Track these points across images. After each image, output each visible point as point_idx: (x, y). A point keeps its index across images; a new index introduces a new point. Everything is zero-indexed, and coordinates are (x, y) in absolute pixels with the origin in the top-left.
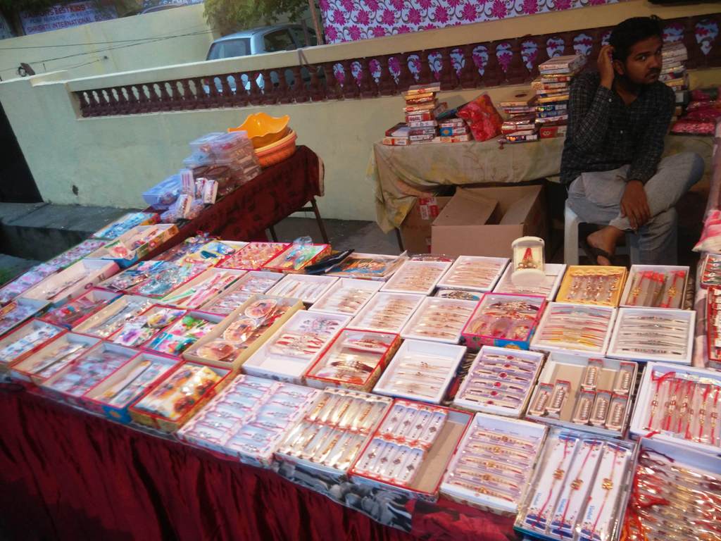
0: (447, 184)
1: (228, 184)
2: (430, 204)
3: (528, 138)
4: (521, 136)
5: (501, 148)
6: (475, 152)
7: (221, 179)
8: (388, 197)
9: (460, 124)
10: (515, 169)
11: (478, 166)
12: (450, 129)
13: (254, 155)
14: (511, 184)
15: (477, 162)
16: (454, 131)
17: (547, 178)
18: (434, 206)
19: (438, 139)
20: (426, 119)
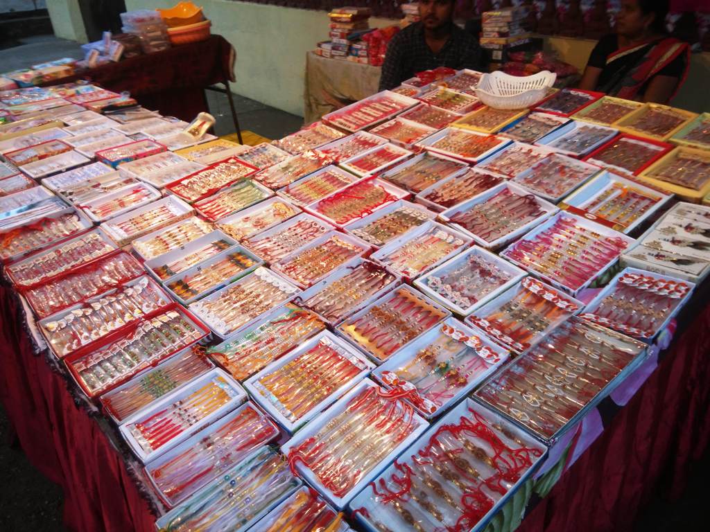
1: (134, 50)
7: (128, 45)
8: (313, 101)
9: (364, 47)
12: (357, 50)
13: (164, 32)
16: (360, 53)
19: (350, 58)
20: (342, 37)
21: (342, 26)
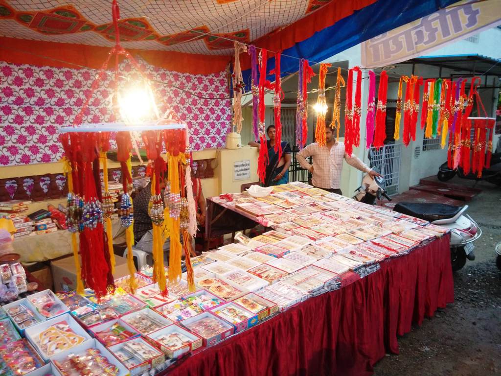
6: (66, 236)
11: (68, 244)
12: (45, 225)
15: (67, 241)
16: (48, 226)
19: (35, 233)
20: (26, 221)
21: (21, 214)
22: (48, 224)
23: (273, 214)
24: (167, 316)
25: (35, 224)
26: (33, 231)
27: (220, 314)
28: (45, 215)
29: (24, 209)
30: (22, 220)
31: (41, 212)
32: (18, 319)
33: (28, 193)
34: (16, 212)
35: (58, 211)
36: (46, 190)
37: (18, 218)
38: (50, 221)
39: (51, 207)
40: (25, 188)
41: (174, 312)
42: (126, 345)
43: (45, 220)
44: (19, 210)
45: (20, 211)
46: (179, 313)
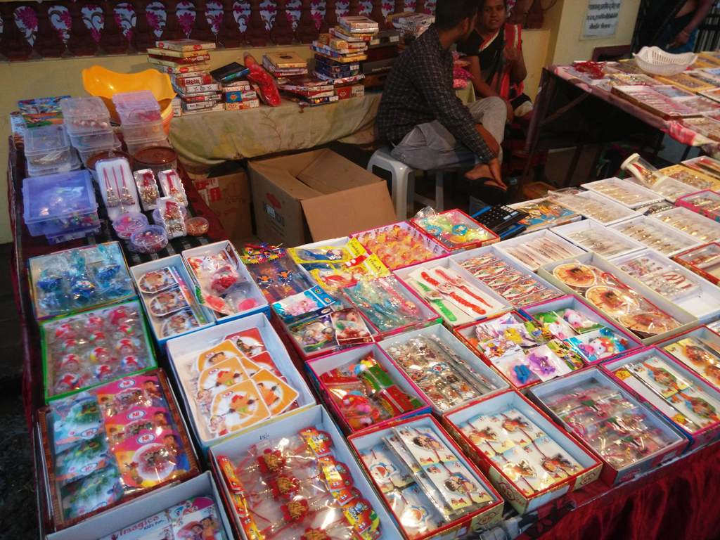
0: (238, 159)
2: (210, 187)
3: (331, 99)
4: (324, 98)
5: (302, 112)
6: (273, 119)
10: (312, 133)
11: (275, 134)
12: (238, 93)
14: (305, 150)
15: (275, 128)
16: (243, 96)
17: (339, 140)
18: (215, 189)
19: (222, 106)
20: (207, 82)
21: (197, 68)
22: (244, 91)
23: (701, 116)
24: (492, 360)
25: (221, 89)
26: (218, 102)
27: (631, 382)
28: (239, 74)
29: (201, 58)
30: (199, 78)
31: (233, 67)
32: (158, 306)
33: (214, 29)
34: (189, 62)
35: (261, 69)
36: (243, 28)
37: (193, 74)
38: (248, 88)
39: (249, 60)
40: (210, 21)
41: (508, 352)
42: (397, 439)
43: (238, 83)
44: (193, 60)
45: (196, 61)
46: (522, 359)
